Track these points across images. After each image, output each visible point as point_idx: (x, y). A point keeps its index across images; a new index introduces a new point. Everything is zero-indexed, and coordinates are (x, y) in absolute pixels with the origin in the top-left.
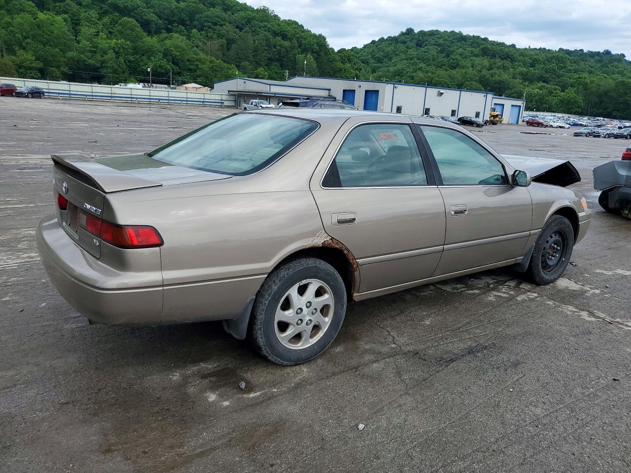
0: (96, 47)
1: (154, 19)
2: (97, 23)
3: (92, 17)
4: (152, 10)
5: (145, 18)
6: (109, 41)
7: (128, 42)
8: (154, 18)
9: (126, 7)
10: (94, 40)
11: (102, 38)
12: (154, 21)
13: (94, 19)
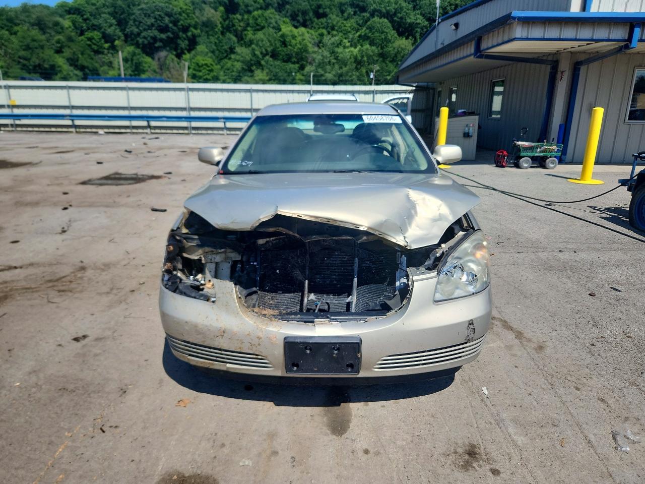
0: (336, 58)
1: (418, 21)
2: (349, 32)
3: (345, 26)
4: (419, 12)
5: (409, 21)
6: (352, 49)
7: (374, 48)
8: (421, 20)
9: (388, 12)
10: (336, 49)
11: (345, 47)
12: (419, 24)
13: (346, 28)
